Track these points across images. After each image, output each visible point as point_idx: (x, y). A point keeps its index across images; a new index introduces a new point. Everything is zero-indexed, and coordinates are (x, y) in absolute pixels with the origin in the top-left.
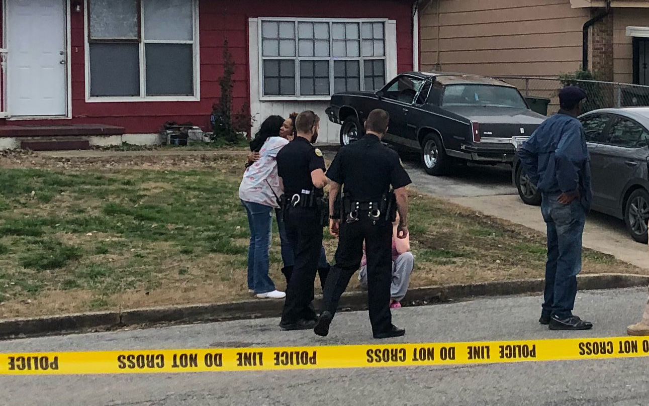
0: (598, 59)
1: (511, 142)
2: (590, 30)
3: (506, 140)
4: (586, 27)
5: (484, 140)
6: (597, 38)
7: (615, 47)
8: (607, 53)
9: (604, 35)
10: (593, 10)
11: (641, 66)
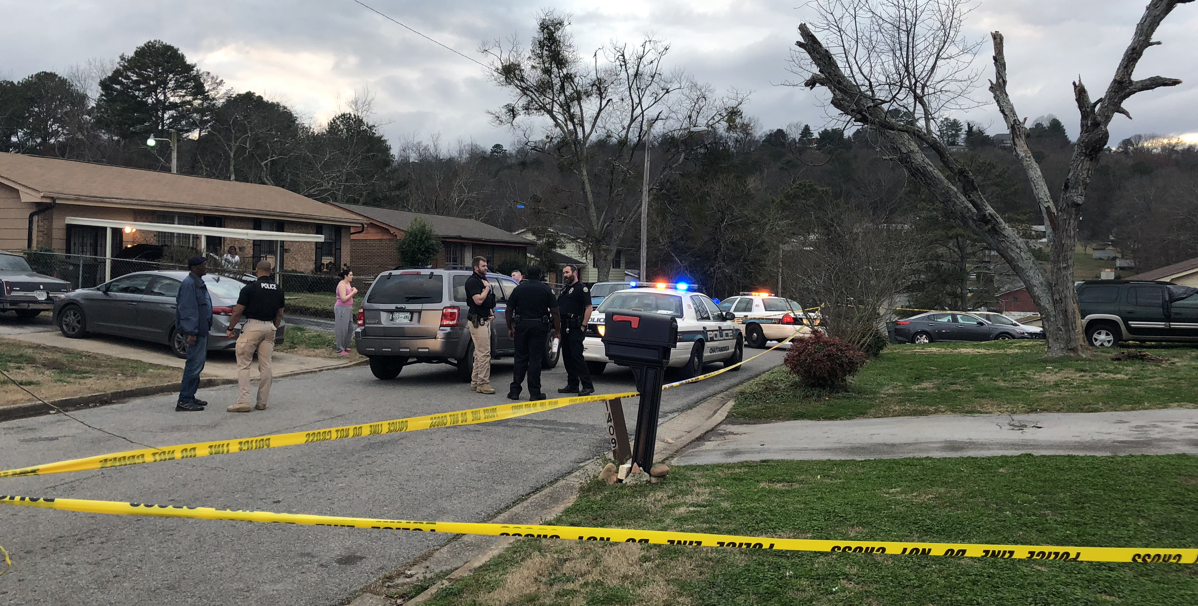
0: (41, 239)
1: (33, 295)
2: (35, 218)
3: (30, 294)
4: (31, 216)
5: (14, 294)
6: (41, 224)
7: (54, 231)
8: (48, 234)
9: (46, 222)
10: (38, 204)
11: (72, 244)
